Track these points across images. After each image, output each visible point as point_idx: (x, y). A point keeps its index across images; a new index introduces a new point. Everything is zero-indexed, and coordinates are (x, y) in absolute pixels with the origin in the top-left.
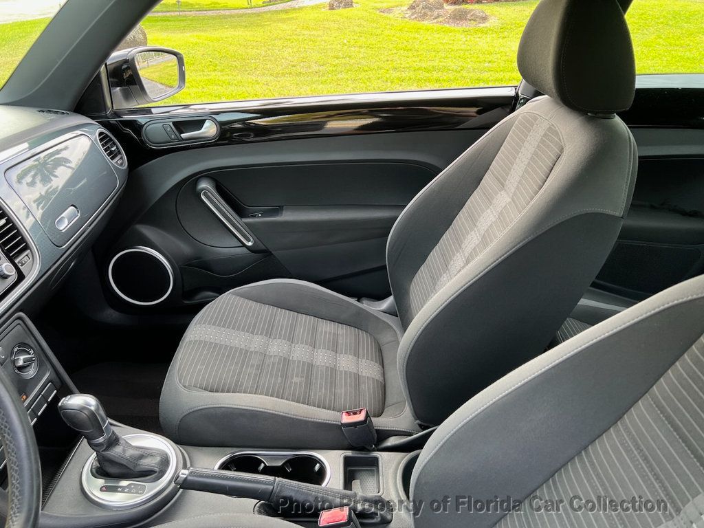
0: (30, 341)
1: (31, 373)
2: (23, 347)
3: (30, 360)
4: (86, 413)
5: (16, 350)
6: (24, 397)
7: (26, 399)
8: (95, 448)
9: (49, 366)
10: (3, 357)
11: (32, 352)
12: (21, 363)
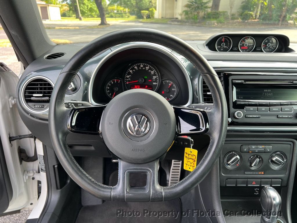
0: (289, 156)
1: (276, 168)
2: (283, 155)
3: (280, 162)
4: (269, 200)
5: (278, 153)
6: (263, 173)
7: (262, 174)
8: (262, 219)
9: (287, 173)
10: (269, 150)
11: (285, 160)
12: (274, 159)
